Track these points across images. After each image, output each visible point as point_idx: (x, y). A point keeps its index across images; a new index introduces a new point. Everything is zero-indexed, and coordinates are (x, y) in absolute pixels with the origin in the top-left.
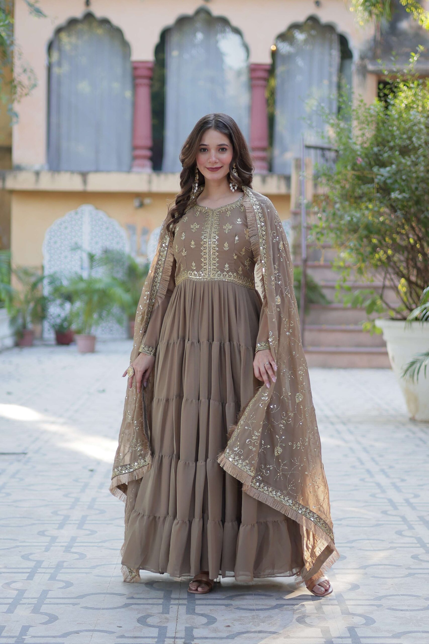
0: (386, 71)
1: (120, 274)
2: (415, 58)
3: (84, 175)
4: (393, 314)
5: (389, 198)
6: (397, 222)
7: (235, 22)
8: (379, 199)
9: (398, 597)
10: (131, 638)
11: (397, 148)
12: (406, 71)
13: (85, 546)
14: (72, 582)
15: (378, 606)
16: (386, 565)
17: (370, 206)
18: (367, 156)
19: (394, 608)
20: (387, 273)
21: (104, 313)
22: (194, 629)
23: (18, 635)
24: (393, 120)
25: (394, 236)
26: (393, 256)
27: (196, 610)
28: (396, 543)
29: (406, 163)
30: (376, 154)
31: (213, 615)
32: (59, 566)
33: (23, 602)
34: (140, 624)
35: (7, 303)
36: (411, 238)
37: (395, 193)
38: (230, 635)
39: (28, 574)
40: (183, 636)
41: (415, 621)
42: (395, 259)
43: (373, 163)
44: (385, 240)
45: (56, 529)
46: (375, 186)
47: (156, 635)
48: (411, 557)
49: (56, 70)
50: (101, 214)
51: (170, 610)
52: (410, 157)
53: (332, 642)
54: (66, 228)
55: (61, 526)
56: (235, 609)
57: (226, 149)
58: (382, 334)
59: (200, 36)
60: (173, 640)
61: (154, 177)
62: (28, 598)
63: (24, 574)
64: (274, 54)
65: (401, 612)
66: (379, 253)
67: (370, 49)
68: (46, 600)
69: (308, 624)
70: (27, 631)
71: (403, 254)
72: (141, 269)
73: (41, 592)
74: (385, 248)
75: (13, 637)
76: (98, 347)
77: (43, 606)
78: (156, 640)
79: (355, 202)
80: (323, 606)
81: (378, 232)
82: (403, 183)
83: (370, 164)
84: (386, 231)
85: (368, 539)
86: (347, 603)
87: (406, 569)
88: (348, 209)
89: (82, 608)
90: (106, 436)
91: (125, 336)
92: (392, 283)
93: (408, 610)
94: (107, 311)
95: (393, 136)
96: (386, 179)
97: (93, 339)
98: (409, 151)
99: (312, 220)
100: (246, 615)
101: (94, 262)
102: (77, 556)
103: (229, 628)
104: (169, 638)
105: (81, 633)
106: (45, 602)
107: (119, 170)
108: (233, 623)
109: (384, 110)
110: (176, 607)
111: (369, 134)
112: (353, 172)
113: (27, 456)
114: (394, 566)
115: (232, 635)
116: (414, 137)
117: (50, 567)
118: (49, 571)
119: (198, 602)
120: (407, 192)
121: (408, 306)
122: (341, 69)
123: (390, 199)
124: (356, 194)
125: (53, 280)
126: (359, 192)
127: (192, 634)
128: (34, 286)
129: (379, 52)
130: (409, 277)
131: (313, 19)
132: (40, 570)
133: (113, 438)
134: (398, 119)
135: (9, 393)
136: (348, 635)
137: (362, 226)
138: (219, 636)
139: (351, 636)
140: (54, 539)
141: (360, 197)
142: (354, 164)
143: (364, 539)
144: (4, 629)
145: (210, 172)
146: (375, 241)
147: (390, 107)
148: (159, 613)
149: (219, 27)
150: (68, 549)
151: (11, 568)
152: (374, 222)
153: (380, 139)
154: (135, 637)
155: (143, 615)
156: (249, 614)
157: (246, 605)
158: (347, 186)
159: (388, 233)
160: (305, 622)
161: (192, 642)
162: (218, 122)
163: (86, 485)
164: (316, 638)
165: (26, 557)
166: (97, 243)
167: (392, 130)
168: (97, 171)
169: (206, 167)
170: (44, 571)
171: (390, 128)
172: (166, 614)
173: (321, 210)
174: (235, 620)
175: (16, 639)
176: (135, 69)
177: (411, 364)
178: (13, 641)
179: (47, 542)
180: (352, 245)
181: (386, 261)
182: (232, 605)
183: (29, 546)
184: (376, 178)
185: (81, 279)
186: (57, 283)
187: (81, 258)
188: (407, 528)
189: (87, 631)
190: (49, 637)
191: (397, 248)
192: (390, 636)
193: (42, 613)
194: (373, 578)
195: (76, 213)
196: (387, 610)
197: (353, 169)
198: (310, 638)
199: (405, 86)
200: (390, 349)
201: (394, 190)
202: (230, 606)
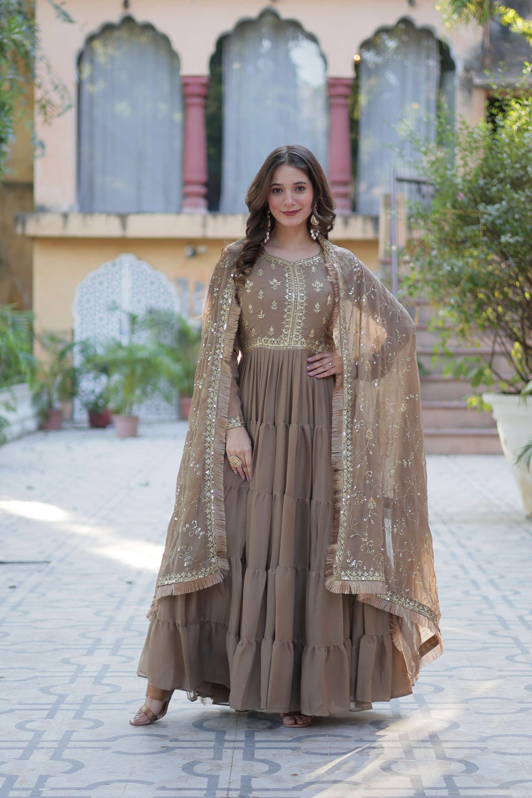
0: (494, 84)
1: (169, 340)
2: (528, 68)
3: (123, 218)
4: (505, 387)
5: (498, 243)
6: (509, 272)
7: (308, 27)
8: (487, 243)
9: (508, 737)
10: (173, 790)
11: (508, 180)
12: (518, 85)
13: (120, 676)
14: (102, 720)
15: (482, 749)
16: (493, 698)
17: (475, 253)
18: (470, 190)
19: (502, 751)
20: (498, 335)
21: (149, 388)
22: (252, 779)
23: (34, 787)
24: (503, 146)
25: (506, 289)
26: (505, 314)
27: (255, 755)
28: (506, 671)
29: (519, 199)
30: (482, 188)
31: (276, 762)
32: (87, 700)
33: (41, 746)
34: (186, 772)
35: (28, 377)
36: (527, 292)
37: (506, 236)
38: (297, 786)
39: (48, 711)
40: (238, 788)
41: (527, 768)
42: (507, 318)
43: (478, 199)
44: (494, 295)
45: (84, 655)
46: (480, 227)
47: (205, 786)
48: (525, 688)
49: (87, 88)
50: (144, 265)
51: (223, 755)
52: (524, 191)
53: (424, 794)
54: (101, 283)
55: (90, 652)
56: (303, 753)
57: (304, 188)
58: (491, 411)
59: (266, 44)
60: (226, 792)
61: (210, 219)
62: (48, 741)
63: (44, 711)
64: (357, 66)
65: (511, 756)
66: (487, 311)
67: (477, 58)
68: (70, 743)
69: (395, 772)
70: (46, 783)
71: (516, 312)
72: (194, 333)
73: (64, 733)
74: (494, 305)
75: (27, 789)
76: (142, 430)
77: (65, 750)
78: (205, 792)
79: (457, 249)
80: (413, 750)
81: (486, 285)
82: (515, 224)
83: (475, 200)
84: (496, 283)
85: (472, 667)
86: (443, 746)
87: (518, 703)
88: (447, 256)
89: (114, 752)
90: (149, 540)
91: (175, 416)
92: (503, 349)
93: (519, 753)
94: (152, 385)
95: (502, 164)
96: (495, 219)
97: (135, 421)
98: (524, 183)
99: (404, 271)
100: (318, 761)
101: (136, 325)
102: (109, 689)
103: (296, 777)
104: (221, 789)
105: (111, 784)
106: (68, 746)
107: (167, 211)
108: (301, 771)
109: (491, 134)
110: (230, 751)
111: (472, 163)
112: (454, 211)
113: (51, 565)
114: (504, 699)
115: (299, 785)
116: (528, 167)
117: (75, 702)
118: (73, 707)
119: (258, 745)
120: (521, 234)
121: (524, 376)
122: (441, 84)
123: (500, 244)
124: (459, 239)
125: (85, 347)
126: (461, 235)
127: (250, 784)
128: (62, 355)
129: (488, 61)
130: (524, 340)
131: (406, 22)
132: (63, 706)
133: (158, 543)
134: (509, 145)
135: (30, 488)
136: (444, 785)
137: (464, 278)
138: (283, 787)
139: (447, 786)
140: (81, 668)
141: (463, 242)
142: (456, 201)
143: (467, 666)
144: (16, 780)
145: (287, 216)
146: (481, 296)
147: (499, 130)
148: (210, 759)
149: (290, 32)
150: (98, 680)
151: (27, 704)
152: (480, 272)
153: (486, 170)
154: (179, 789)
155: (190, 761)
156: (322, 759)
157: (318, 748)
158: (447, 228)
159: (498, 286)
160: (391, 769)
161: (250, 795)
162: (292, 156)
163: (123, 601)
164: (404, 789)
165: (45, 691)
166: (139, 301)
167: (502, 158)
168: (139, 212)
169: (282, 211)
170: (67, 708)
171: (499, 156)
172: (217, 760)
173: (414, 258)
174: (303, 768)
175: (31, 791)
176: (185, 85)
177: (525, 449)
178: (26, 794)
179: (73, 672)
180: (452, 301)
181: (495, 320)
182: (300, 748)
183: (50, 676)
184: (482, 218)
185: (119, 346)
186: (91, 352)
187: (120, 321)
188: (520, 652)
189: (119, 781)
190: (72, 789)
191: (510, 305)
192: (497, 786)
193: (64, 760)
194: (476, 715)
195: (114, 265)
196: (493, 754)
197: (454, 207)
198: (397, 789)
199: (517, 104)
200: (500, 430)
201: (504, 233)
202: (299, 750)
